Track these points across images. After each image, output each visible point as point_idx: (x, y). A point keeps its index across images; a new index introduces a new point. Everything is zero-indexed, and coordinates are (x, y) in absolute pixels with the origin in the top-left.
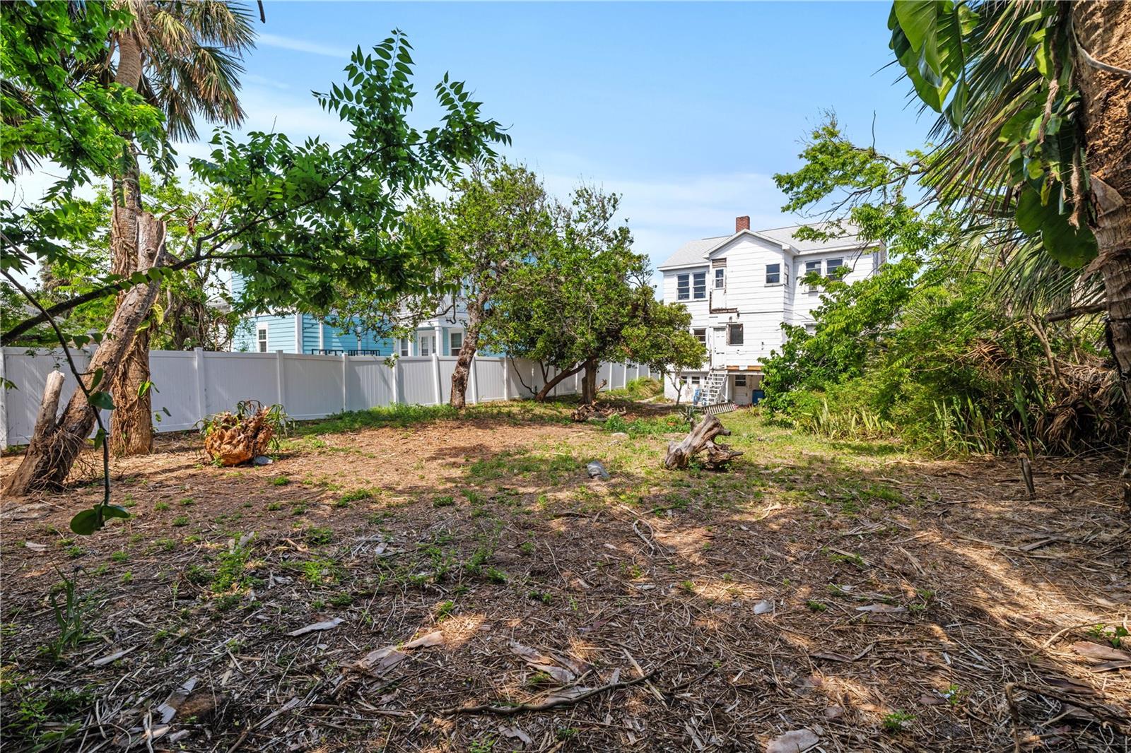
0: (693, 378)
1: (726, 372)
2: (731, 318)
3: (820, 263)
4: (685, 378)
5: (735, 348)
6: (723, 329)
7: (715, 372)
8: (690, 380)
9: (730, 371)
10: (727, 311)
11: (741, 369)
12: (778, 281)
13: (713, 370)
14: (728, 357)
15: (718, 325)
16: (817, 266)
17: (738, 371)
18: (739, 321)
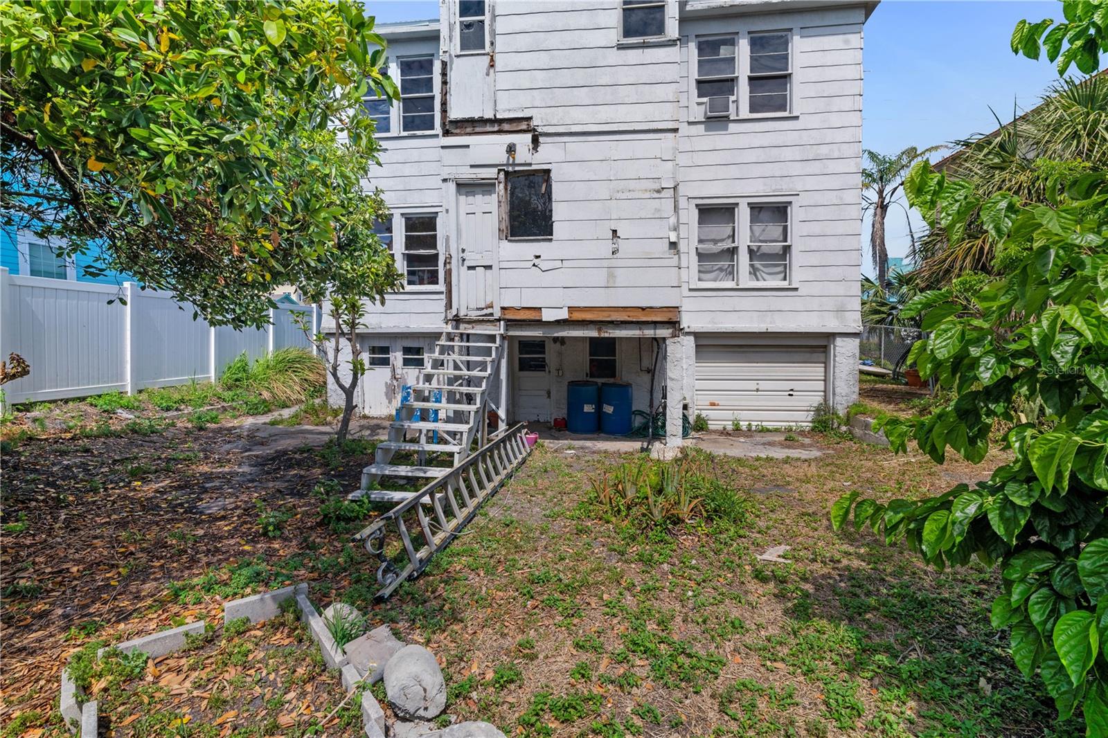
0: (407, 350)
1: (500, 330)
2: (511, 149)
3: (732, 43)
4: (385, 350)
5: (526, 249)
6: (484, 187)
7: (464, 328)
8: (397, 357)
9: (511, 324)
10: (497, 125)
11: (547, 316)
12: (660, 29)
13: (457, 320)
14: (508, 278)
15: (467, 174)
16: (724, 52)
17: (539, 323)
18: (539, 160)
